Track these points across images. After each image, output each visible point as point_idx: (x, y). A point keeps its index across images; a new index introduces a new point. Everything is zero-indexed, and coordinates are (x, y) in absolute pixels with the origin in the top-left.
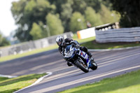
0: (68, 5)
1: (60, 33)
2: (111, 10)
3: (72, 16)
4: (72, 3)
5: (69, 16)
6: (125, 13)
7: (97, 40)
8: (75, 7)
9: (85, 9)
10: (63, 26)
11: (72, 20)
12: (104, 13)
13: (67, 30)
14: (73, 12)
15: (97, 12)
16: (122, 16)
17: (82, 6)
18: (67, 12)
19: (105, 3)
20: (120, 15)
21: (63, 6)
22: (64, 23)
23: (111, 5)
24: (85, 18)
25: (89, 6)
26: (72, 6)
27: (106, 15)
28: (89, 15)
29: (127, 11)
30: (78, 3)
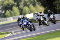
0: (22, 3)
1: (18, 15)
3: (23, 8)
4: (24, 2)
5: (22, 8)
6: (46, 8)
7: (34, 19)
8: (25, 4)
9: (29, 5)
11: (23, 10)
12: (37, 7)
13: (21, 14)
15: (34, 7)
16: (45, 9)
17: (28, 4)
18: (21, 6)
19: (38, 3)
20: (44, 9)
21: (20, 3)
22: (20, 11)
23: (40, 4)
24: (29, 9)
25: (31, 4)
26: (24, 4)
27: (38, 8)
28: (31, 8)
29: (47, 7)
30: (26, 3)
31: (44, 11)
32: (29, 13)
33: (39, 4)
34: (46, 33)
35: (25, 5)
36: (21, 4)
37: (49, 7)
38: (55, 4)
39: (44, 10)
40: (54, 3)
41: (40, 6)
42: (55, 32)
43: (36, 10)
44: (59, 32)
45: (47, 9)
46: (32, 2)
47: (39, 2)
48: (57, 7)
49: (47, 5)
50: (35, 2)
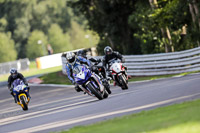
0: (25, 20)
1: (11, 60)
3: (29, 35)
4: (31, 17)
5: (25, 36)
6: (106, 34)
8: (34, 23)
9: (49, 26)
10: (17, 49)
11: (29, 42)
12: (75, 34)
13: (21, 55)
14: (31, 30)
15: (64, 32)
17: (44, 22)
18: (22, 30)
19: (76, 18)
20: (99, 38)
21: (17, 21)
22: (18, 45)
23: (86, 22)
24: (48, 40)
25: (54, 22)
26: (30, 21)
27: (77, 36)
28: (53, 35)
29: (109, 31)
30: (39, 18)
31: (99, 45)
32: (49, 53)
33: (80, 23)
34: (105, 118)
35: (36, 24)
36: (23, 23)
37: (115, 34)
38: (133, 21)
39: (97, 42)
40: (131, 17)
41: (85, 29)
42: (134, 116)
43: (71, 41)
44: (148, 114)
45: (109, 39)
46: (57, 16)
47: (82, 16)
48: (142, 33)
49: (108, 25)
50: (67, 14)
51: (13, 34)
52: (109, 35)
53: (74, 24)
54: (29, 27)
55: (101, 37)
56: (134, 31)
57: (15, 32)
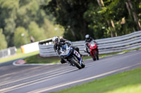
0: (12, 20)
1: (3, 48)
2: (54, 24)
3: (15, 30)
4: (16, 18)
5: (12, 31)
6: (69, 27)
8: (18, 21)
9: (29, 23)
10: (7, 40)
11: (16, 35)
12: (47, 27)
13: (10, 45)
14: (17, 27)
15: (40, 27)
16: (66, 30)
17: (25, 21)
18: (10, 27)
19: (48, 16)
20: (64, 30)
21: (6, 21)
22: (8, 37)
23: (54, 19)
24: (29, 32)
25: (32, 20)
26: (15, 21)
27: (49, 29)
28: (32, 29)
29: (70, 25)
30: (21, 18)
31: (65, 34)
32: (32, 42)
33: (50, 20)
34: (69, 86)
35: (20, 23)
36: (10, 22)
37: (75, 26)
42: (90, 83)
43: (45, 33)
44: (99, 82)
45: (71, 30)
46: (33, 16)
47: (51, 15)
48: (94, 24)
49: (70, 20)
50: (41, 15)
51: (4, 30)
52: (71, 27)
53: (46, 21)
54: (15, 25)
55: (66, 29)
56: (88, 23)
57: (5, 28)
